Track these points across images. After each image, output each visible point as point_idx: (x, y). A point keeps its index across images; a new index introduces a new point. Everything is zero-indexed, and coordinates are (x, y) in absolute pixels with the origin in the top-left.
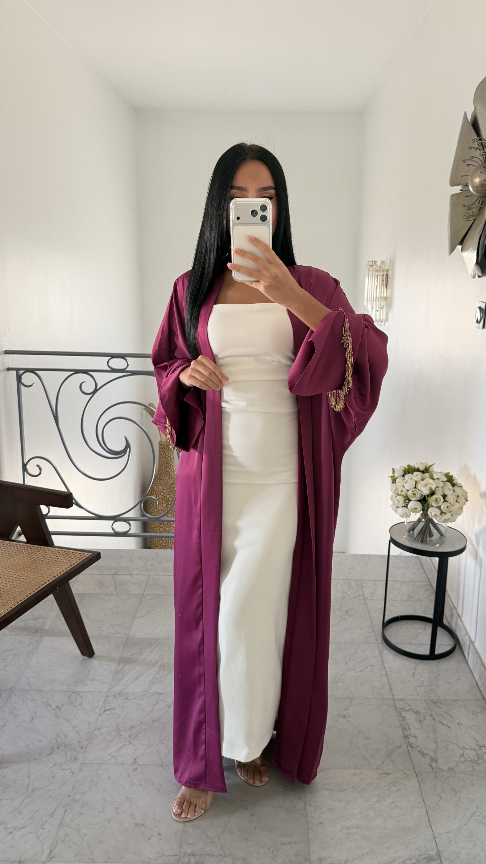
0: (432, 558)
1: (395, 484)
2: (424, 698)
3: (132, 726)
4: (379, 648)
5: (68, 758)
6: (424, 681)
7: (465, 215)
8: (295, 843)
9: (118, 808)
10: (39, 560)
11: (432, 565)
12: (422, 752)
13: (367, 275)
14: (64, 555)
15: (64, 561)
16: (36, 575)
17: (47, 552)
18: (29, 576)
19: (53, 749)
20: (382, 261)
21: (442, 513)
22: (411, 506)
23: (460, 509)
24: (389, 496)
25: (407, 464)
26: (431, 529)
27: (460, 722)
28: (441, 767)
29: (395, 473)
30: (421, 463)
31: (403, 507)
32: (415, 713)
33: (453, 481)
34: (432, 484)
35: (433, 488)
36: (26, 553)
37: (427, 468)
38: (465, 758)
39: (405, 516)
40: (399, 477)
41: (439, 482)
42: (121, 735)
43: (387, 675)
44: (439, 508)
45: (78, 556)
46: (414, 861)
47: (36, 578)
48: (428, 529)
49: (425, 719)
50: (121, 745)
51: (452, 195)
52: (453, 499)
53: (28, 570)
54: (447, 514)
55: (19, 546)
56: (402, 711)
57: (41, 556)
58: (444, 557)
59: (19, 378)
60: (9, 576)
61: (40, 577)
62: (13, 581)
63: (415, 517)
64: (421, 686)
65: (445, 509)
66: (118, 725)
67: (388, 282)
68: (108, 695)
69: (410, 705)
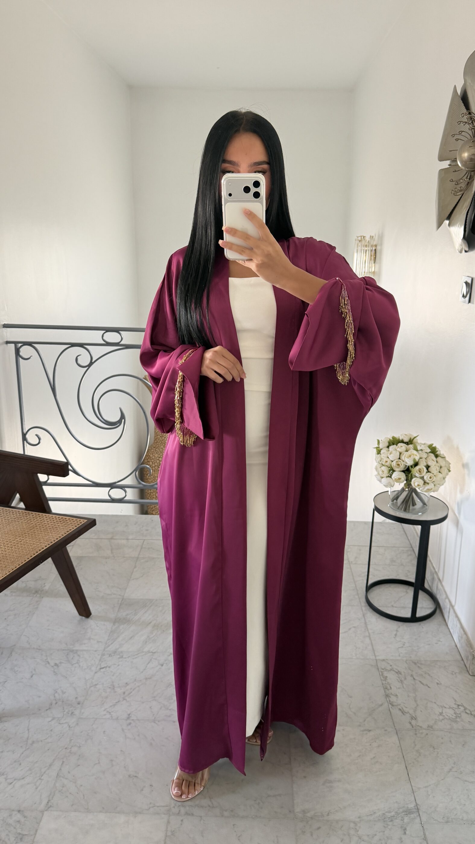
0: (415, 526)
1: (379, 455)
2: (405, 659)
3: (126, 683)
4: (362, 610)
5: (65, 713)
6: (405, 642)
7: (453, 190)
8: (280, 795)
9: (112, 760)
10: (37, 526)
11: (414, 532)
12: (402, 710)
13: (355, 251)
14: (60, 522)
15: (61, 527)
16: (34, 540)
17: (45, 518)
18: (27, 542)
19: (51, 705)
20: (371, 236)
21: (425, 483)
22: (395, 477)
23: (443, 479)
24: (374, 467)
25: (392, 436)
26: (414, 498)
27: (439, 681)
28: (420, 725)
29: (380, 444)
30: (406, 435)
31: (387, 477)
32: (396, 672)
33: (436, 453)
34: (416, 455)
35: (417, 459)
36: (25, 519)
38: (444, 716)
39: (389, 486)
40: (384, 448)
41: (422, 453)
42: (115, 692)
43: (369, 636)
44: (422, 478)
45: (75, 523)
46: (393, 814)
47: (34, 544)
48: (411, 498)
49: (405, 679)
50: (117, 701)
51: (440, 170)
52: (436, 470)
53: (26, 536)
54: (429, 484)
55: (18, 512)
56: (384, 670)
57: (38, 522)
58: (426, 526)
59: (17, 351)
60: (8, 542)
61: (38, 542)
62: (12, 546)
63: (398, 487)
64: (402, 647)
65: (428, 480)
66: (113, 682)
67: (376, 258)
68: (104, 653)
69: (391, 666)
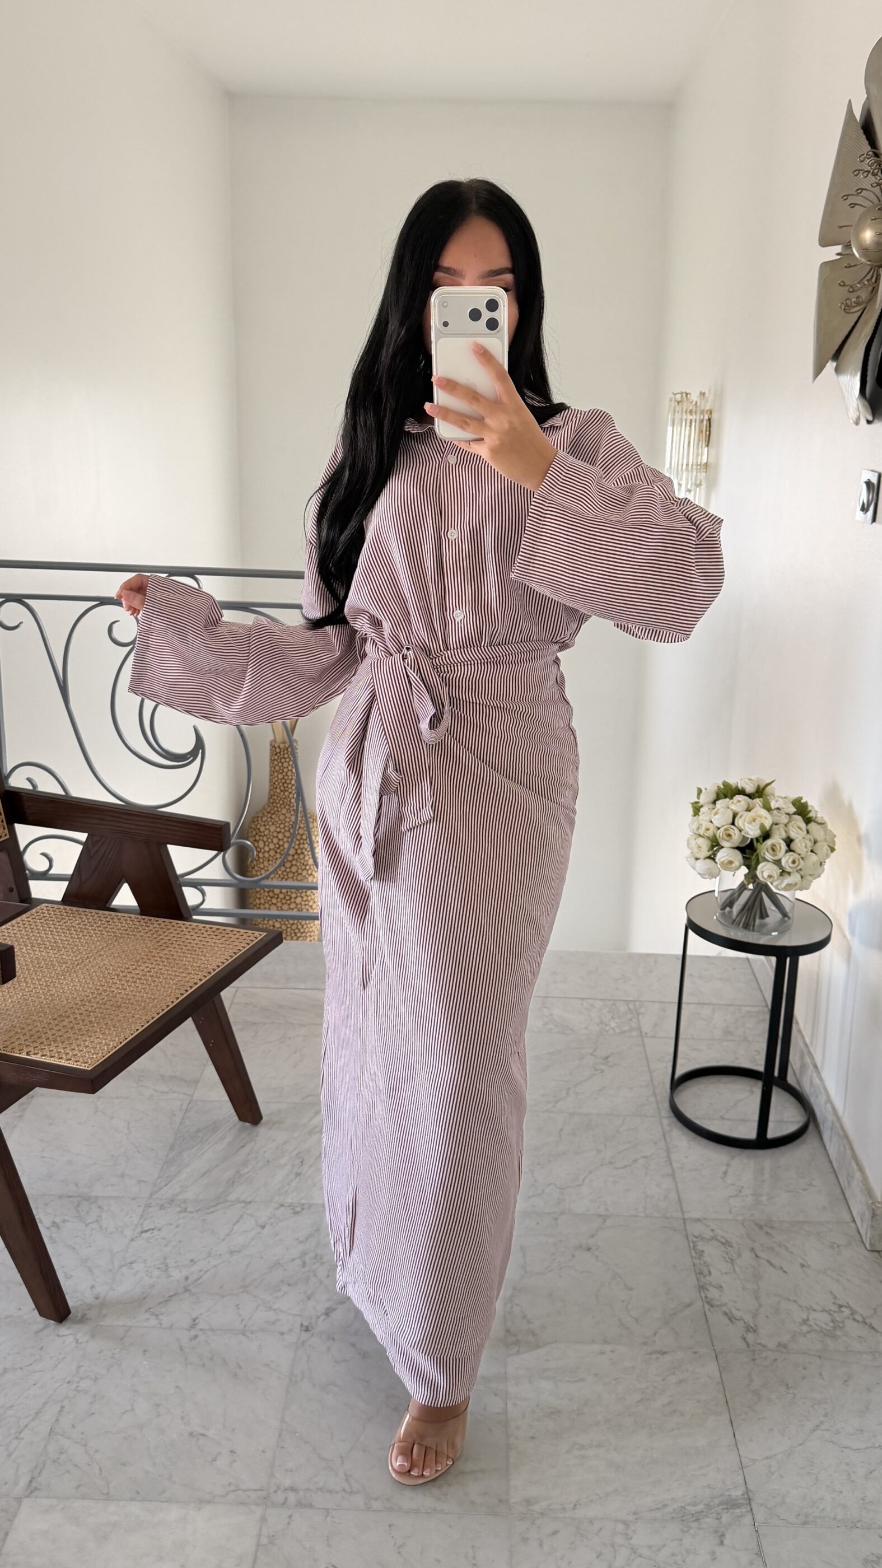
0: (763, 957)
1: (697, 816)
2: (740, 1218)
3: (192, 1261)
4: (662, 1125)
6: (742, 1187)
7: (843, 303)
8: (483, 1471)
9: (158, 1405)
12: (730, 1314)
22: (723, 859)
23: (819, 866)
24: (685, 838)
25: (723, 781)
26: (764, 903)
27: (806, 1261)
28: (763, 1342)
29: (701, 795)
30: (751, 780)
31: (707, 858)
32: (723, 1244)
33: (807, 814)
34: (766, 818)
35: (768, 825)
37: (761, 788)
38: (810, 1326)
39: (714, 879)
40: (707, 805)
41: (780, 815)
42: (170, 1276)
43: (673, 1175)
44: (778, 863)
46: (701, 1507)
48: (757, 903)
49: (739, 1256)
50: (171, 1296)
51: (822, 264)
52: (806, 847)
54: (792, 874)
56: (698, 1240)
63: (733, 879)
64: (737, 1195)
65: (788, 865)
66: (165, 1259)
67: (711, 434)
68: (151, 1203)
69: (713, 1230)
